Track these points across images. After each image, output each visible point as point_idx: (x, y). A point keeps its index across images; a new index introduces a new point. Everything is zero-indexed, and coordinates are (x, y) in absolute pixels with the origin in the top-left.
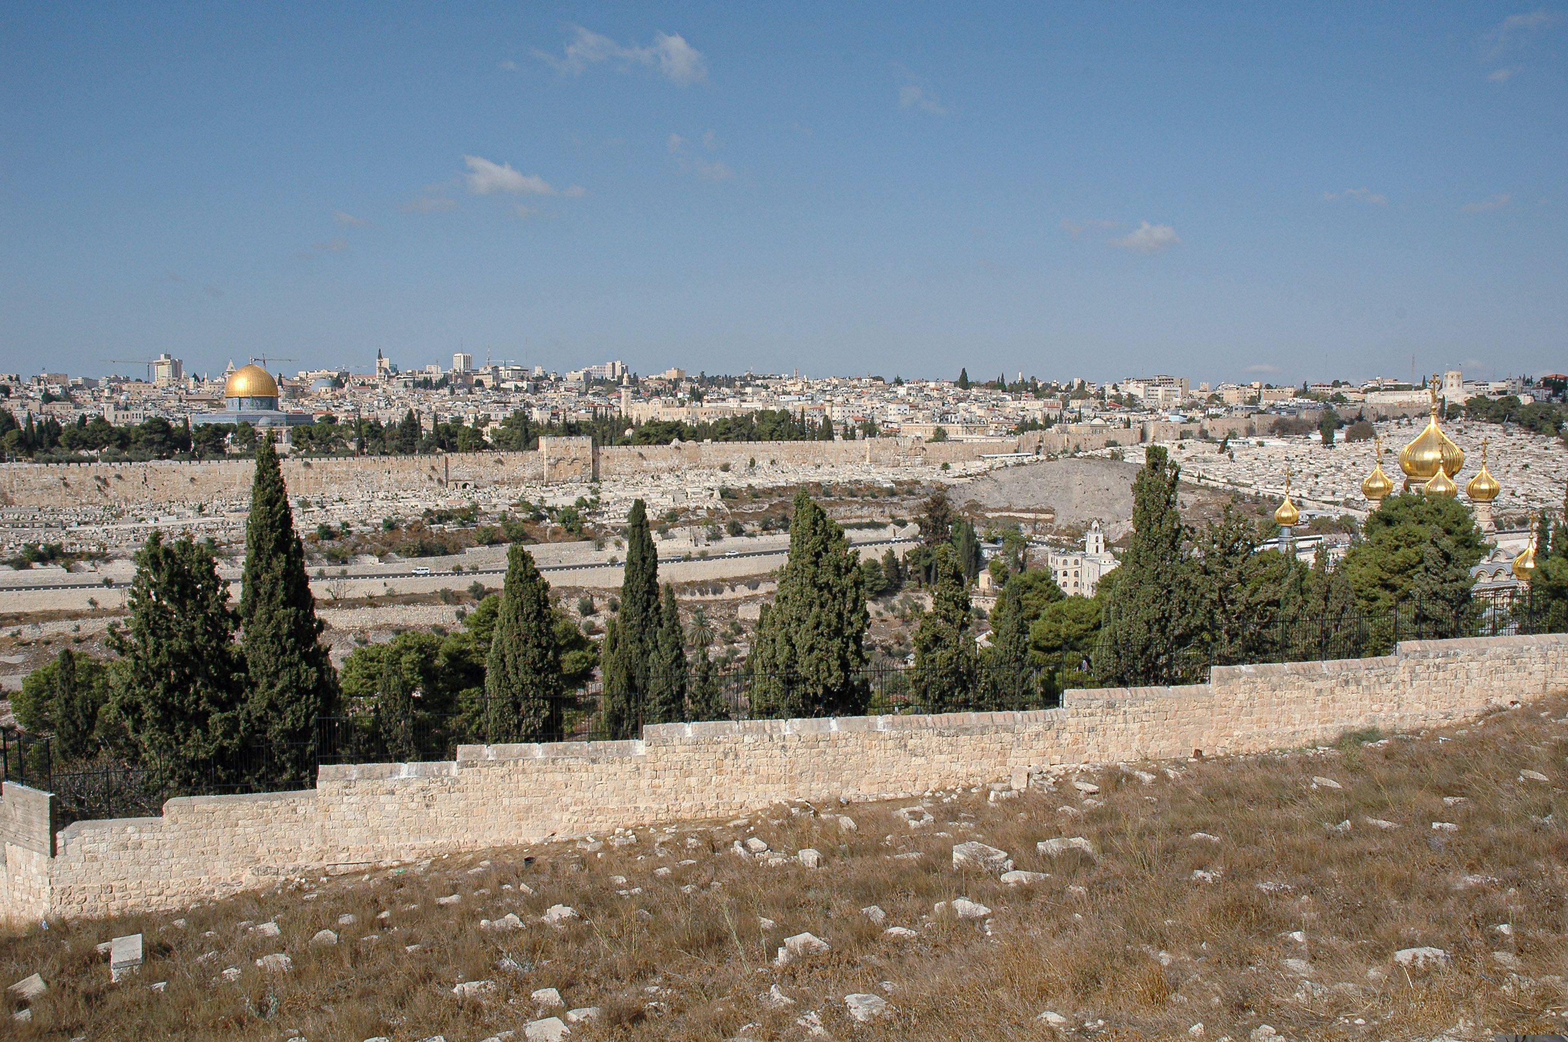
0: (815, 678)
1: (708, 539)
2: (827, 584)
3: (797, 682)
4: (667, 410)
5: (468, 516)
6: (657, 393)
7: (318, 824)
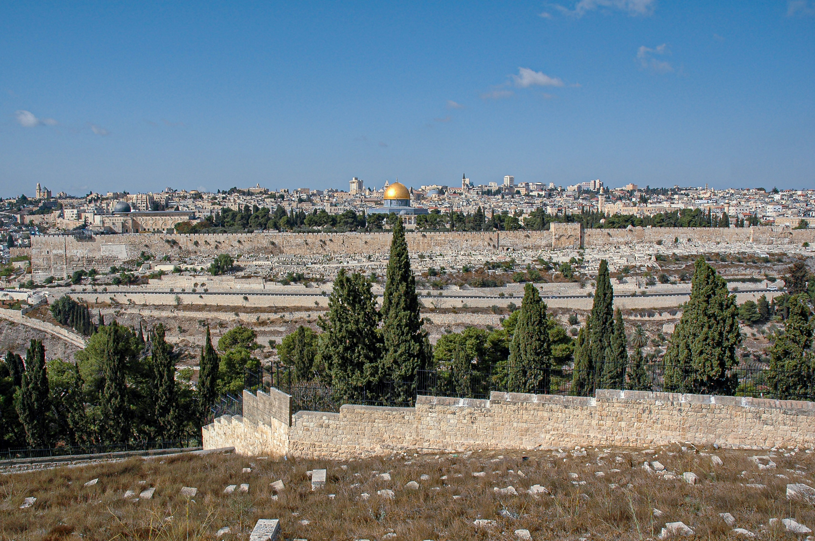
0: (702, 370)
1: (647, 284)
2: (714, 314)
3: (691, 372)
4: (625, 208)
5: (509, 266)
6: (620, 198)
7: (415, 426)
